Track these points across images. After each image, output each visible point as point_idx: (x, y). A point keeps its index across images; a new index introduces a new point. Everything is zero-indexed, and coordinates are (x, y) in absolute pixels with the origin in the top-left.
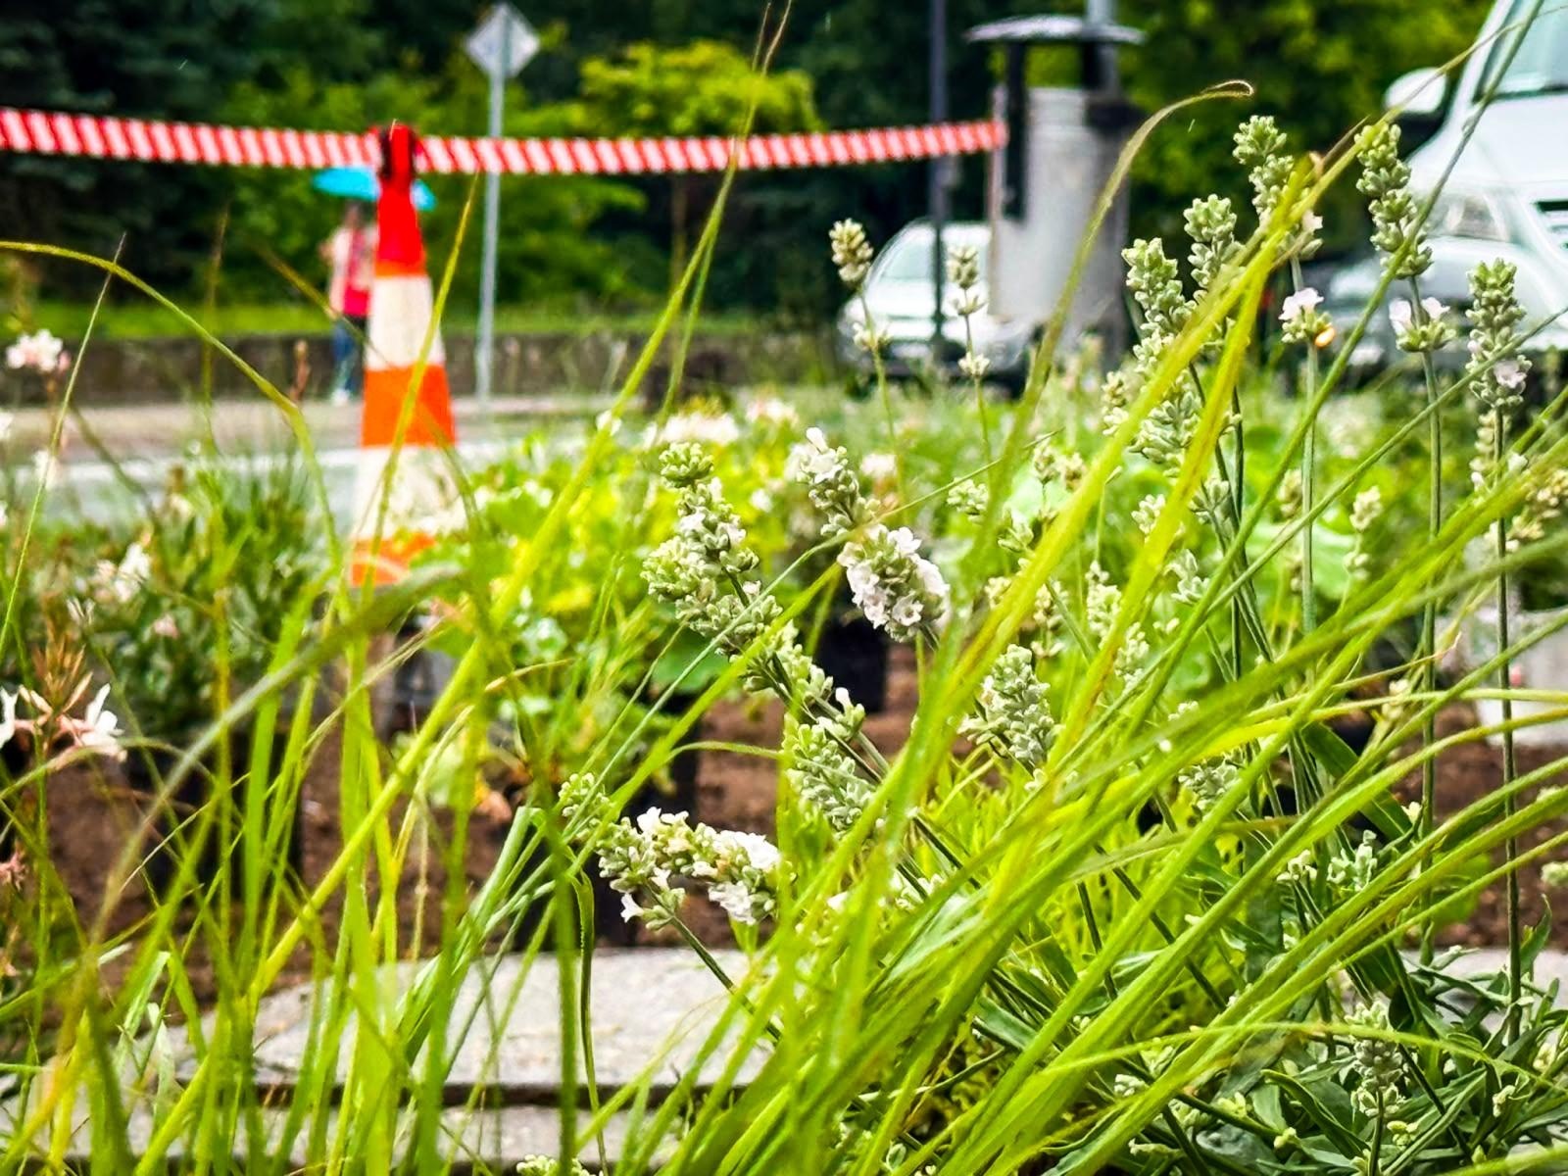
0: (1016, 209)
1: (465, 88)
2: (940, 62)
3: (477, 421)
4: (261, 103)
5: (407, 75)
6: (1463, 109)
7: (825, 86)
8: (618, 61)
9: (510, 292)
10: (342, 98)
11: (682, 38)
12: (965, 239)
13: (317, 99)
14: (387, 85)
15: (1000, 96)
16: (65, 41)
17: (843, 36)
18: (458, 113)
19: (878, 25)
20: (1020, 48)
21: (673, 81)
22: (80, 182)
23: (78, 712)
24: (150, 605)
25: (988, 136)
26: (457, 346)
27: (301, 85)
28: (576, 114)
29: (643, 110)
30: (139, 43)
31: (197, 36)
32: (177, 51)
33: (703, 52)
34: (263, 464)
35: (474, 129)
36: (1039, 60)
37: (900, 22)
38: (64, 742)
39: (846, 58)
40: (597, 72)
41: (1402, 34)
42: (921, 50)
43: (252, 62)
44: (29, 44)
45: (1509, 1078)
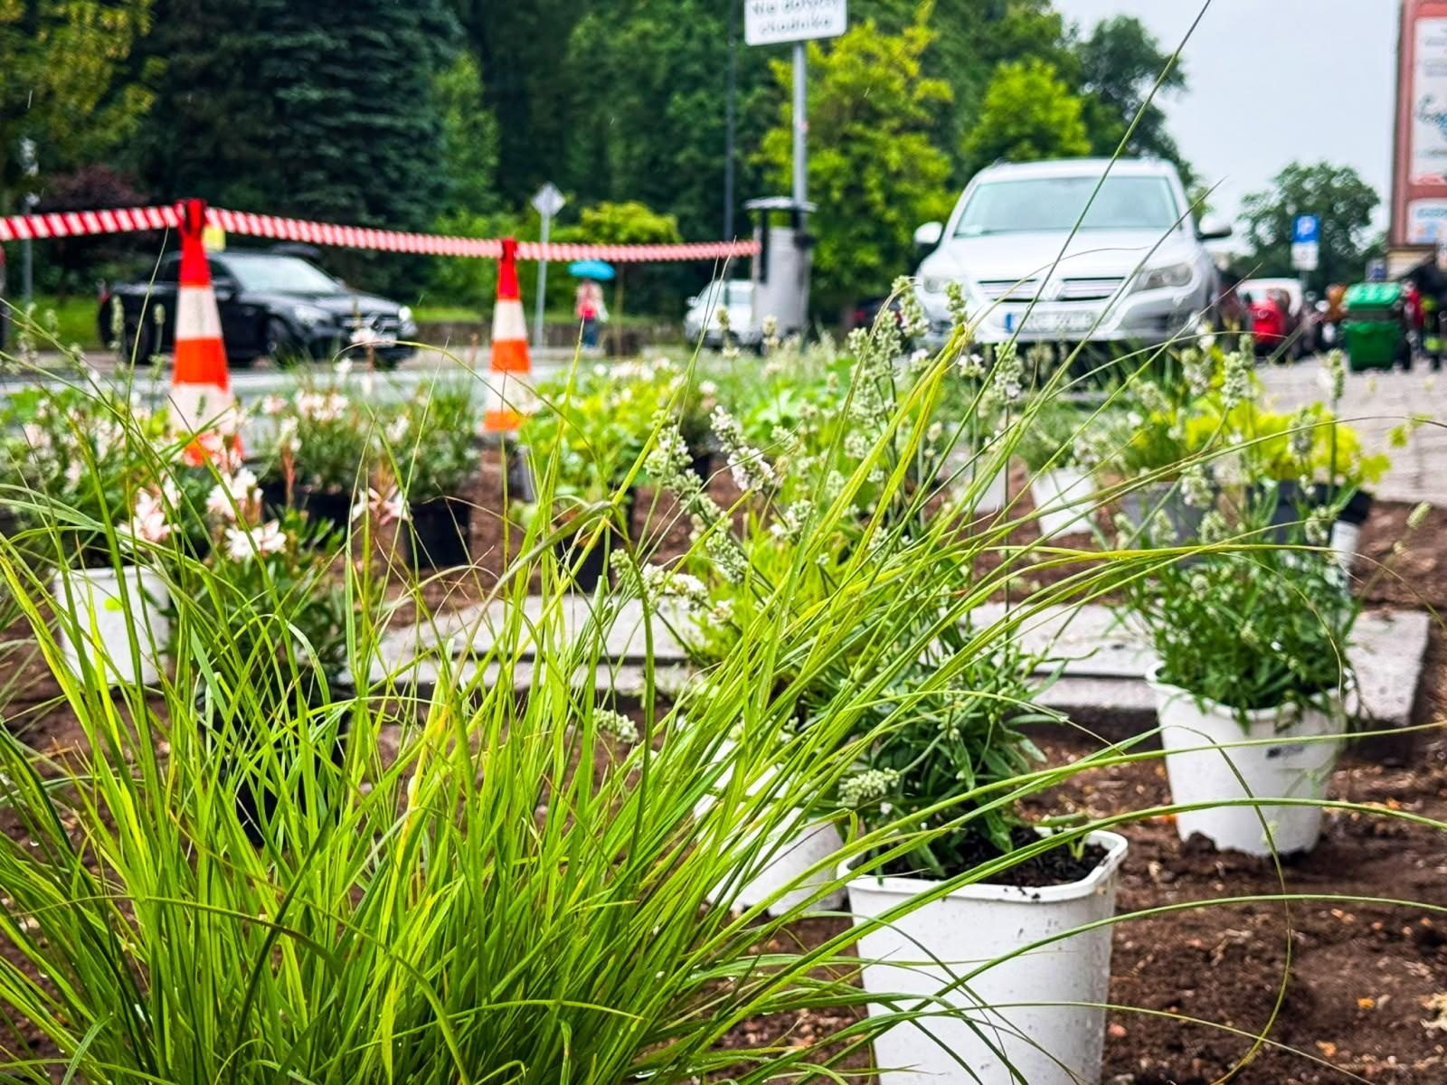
0: (763, 278)
1: (533, 218)
2: (730, 212)
3: (540, 358)
4: (446, 224)
5: (508, 213)
6: (948, 240)
7: (683, 221)
8: (596, 209)
9: (550, 304)
10: (481, 223)
11: (622, 199)
12: (740, 287)
13: (470, 223)
14: (500, 218)
15: (757, 233)
16: (366, 196)
17: (690, 202)
18: (529, 229)
19: (704, 196)
20: (765, 212)
21: (619, 220)
22: (371, 256)
23: (392, 500)
24: (409, 441)
25: (751, 247)
26: (530, 327)
27: (463, 215)
28: (578, 231)
29: (606, 230)
30: (396, 196)
31: (422, 194)
32: (414, 200)
33: (632, 207)
34: (452, 375)
35: (534, 237)
36: (773, 216)
37: (713, 196)
38: (387, 512)
39: (690, 210)
40: (588, 214)
41: (920, 207)
42: (720, 208)
43: (444, 205)
44: (351, 196)
45: (1005, 685)
